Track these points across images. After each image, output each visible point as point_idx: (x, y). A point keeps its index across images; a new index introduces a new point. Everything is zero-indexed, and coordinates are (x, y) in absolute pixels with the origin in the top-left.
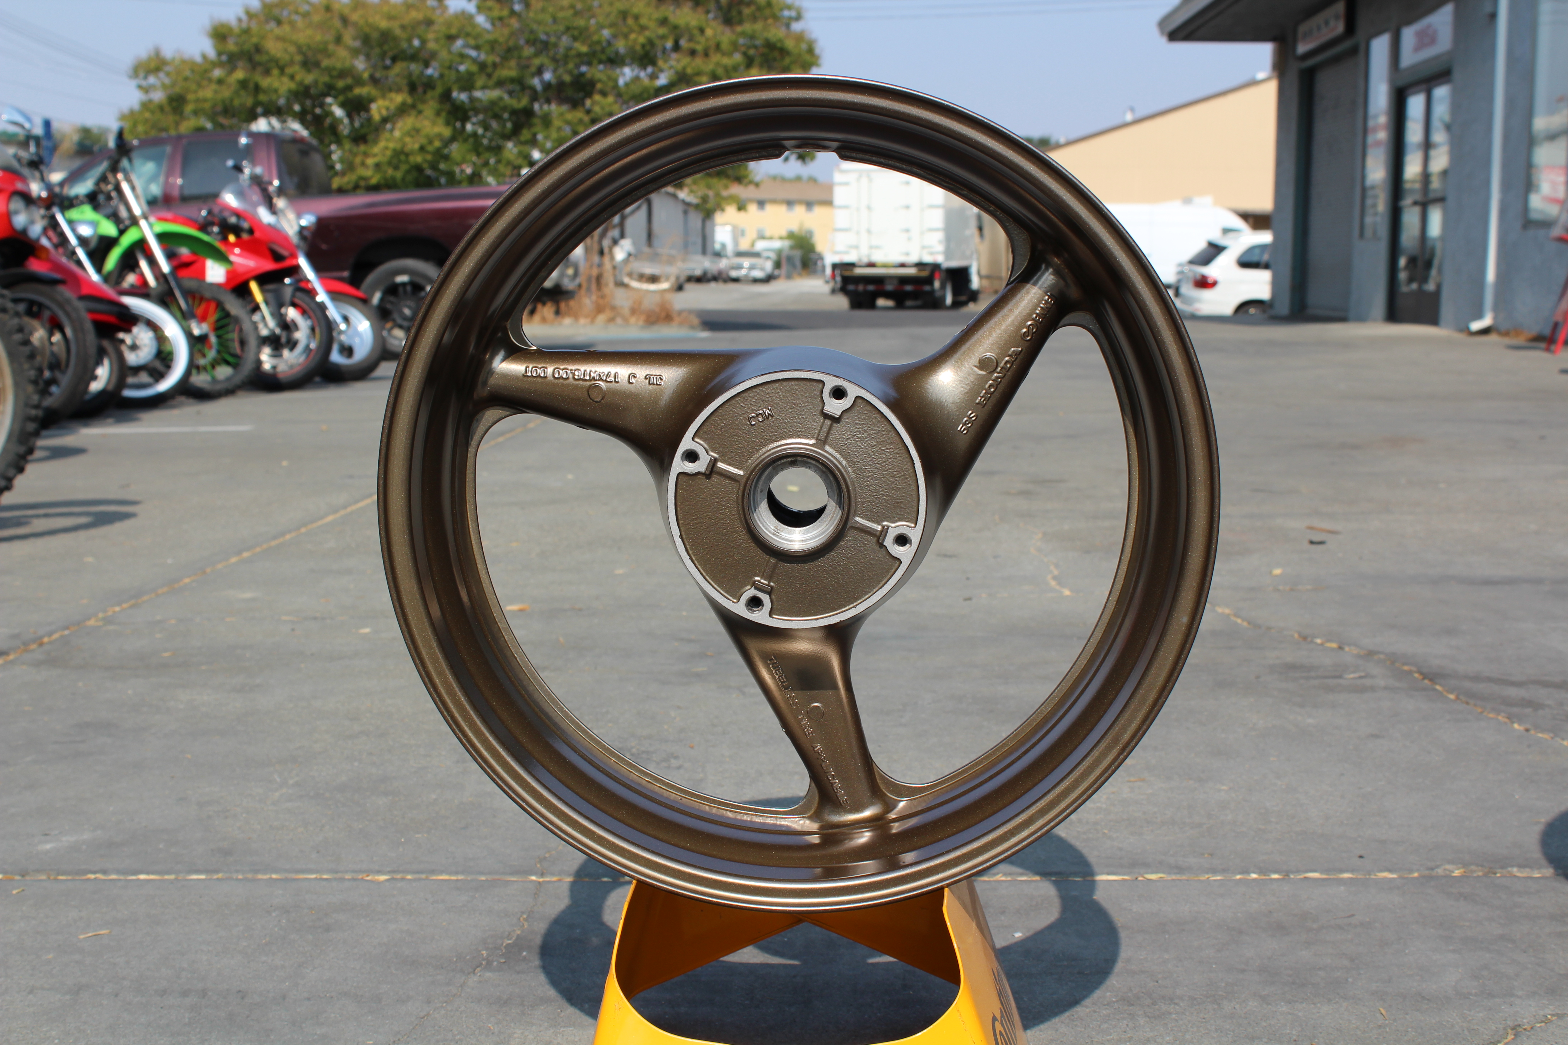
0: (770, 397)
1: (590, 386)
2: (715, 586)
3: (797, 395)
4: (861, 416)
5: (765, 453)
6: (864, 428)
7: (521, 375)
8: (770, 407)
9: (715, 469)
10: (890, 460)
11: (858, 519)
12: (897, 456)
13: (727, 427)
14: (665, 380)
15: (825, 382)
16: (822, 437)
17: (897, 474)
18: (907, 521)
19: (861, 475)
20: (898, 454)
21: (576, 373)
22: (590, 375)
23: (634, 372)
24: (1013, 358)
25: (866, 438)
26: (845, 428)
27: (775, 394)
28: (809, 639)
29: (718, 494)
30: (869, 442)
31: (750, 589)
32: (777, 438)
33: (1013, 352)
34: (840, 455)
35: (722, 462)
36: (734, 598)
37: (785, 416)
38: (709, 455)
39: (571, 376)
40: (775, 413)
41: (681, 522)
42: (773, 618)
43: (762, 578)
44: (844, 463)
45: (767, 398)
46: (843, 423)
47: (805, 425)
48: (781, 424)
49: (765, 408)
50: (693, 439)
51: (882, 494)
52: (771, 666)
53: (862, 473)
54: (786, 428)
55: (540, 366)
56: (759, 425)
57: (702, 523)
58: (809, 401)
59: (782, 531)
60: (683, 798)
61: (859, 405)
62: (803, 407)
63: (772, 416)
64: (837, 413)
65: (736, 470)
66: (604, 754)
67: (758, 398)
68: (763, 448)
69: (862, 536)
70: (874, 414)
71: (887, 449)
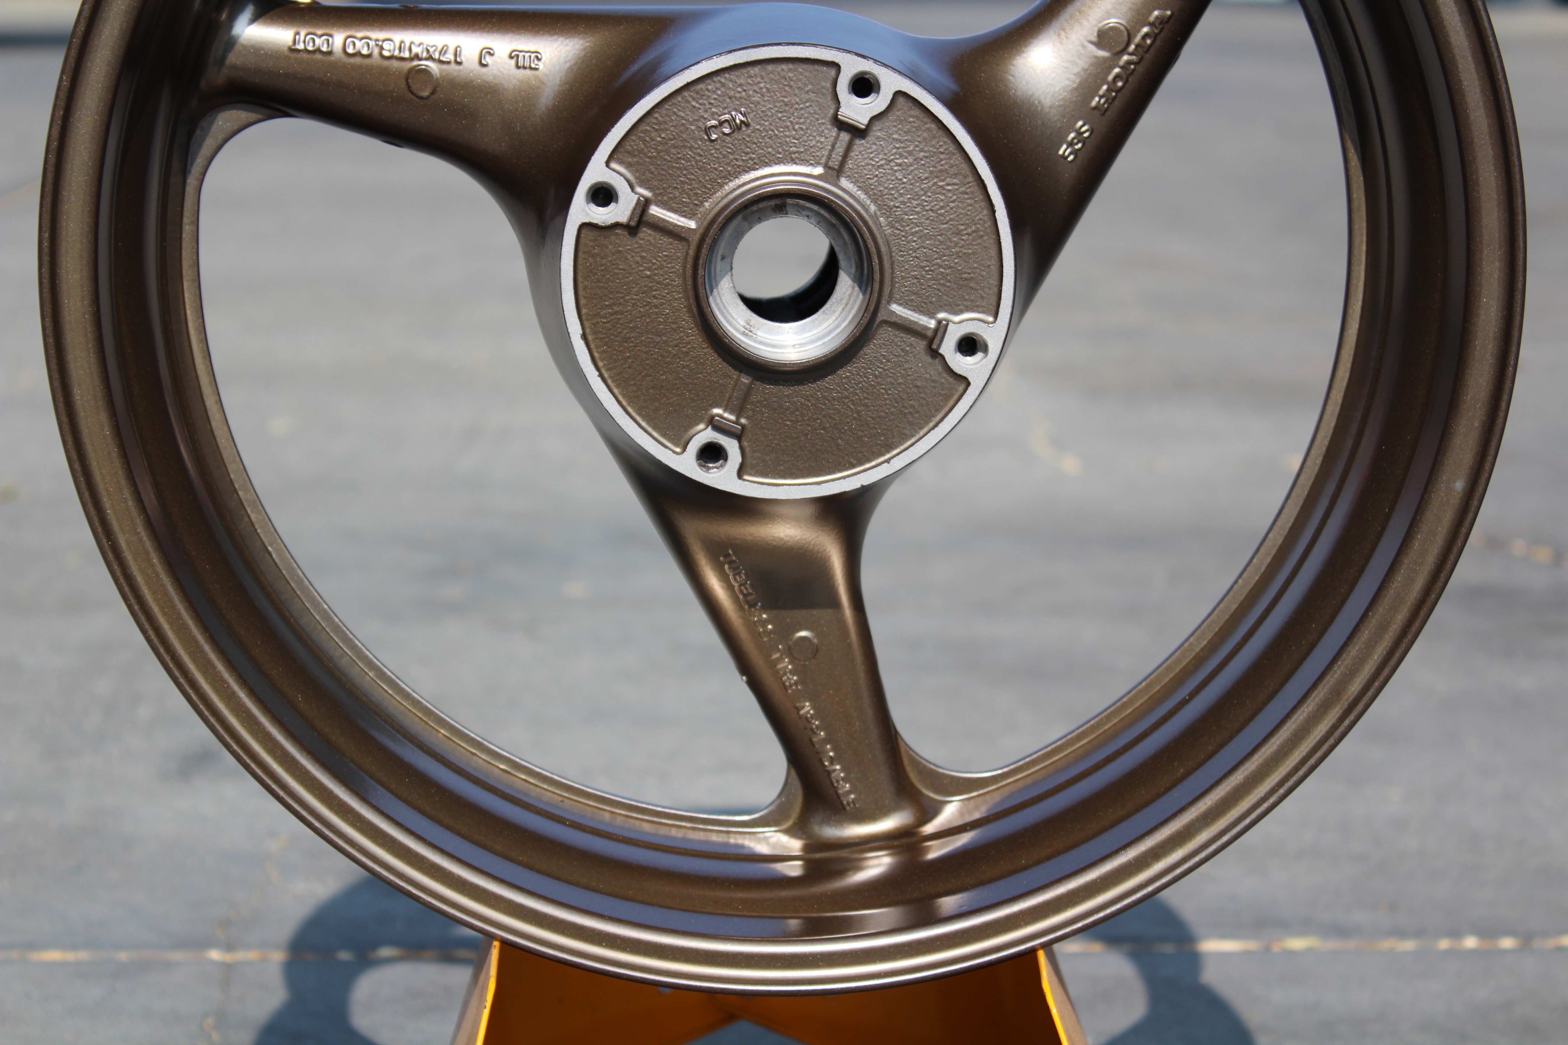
0: (745, 91)
1: (411, 70)
2: (644, 424)
3: (791, 87)
4: (903, 126)
5: (735, 190)
6: (909, 147)
7: (286, 49)
8: (742, 109)
9: (645, 219)
10: (952, 205)
11: (895, 307)
12: (964, 199)
13: (667, 144)
14: (545, 62)
15: (842, 66)
16: (835, 163)
17: (966, 229)
18: (979, 312)
19: (901, 231)
20: (967, 194)
21: (386, 45)
22: (410, 50)
23: (489, 46)
24: (1156, 28)
25: (911, 165)
26: (874, 147)
27: (751, 85)
28: (796, 520)
29: (651, 261)
30: (916, 172)
31: (705, 429)
32: (755, 163)
33: (1157, 18)
34: (866, 194)
35: (657, 206)
36: (677, 445)
37: (770, 124)
38: (636, 193)
39: (376, 51)
40: (752, 120)
41: (584, 311)
42: (744, 480)
43: (725, 410)
44: (873, 208)
45: (739, 92)
46: (871, 138)
47: (806, 142)
48: (762, 139)
49: (735, 110)
50: (607, 164)
51: (937, 264)
52: (726, 567)
53: (903, 226)
54: (771, 147)
55: (319, 32)
56: (724, 141)
57: (622, 313)
58: (813, 99)
59: (758, 329)
60: (565, 800)
61: (899, 107)
62: (802, 109)
63: (747, 125)
64: (862, 120)
65: (682, 219)
66: (426, 723)
67: (722, 92)
68: (731, 181)
69: (901, 337)
70: (926, 124)
71: (948, 185)
